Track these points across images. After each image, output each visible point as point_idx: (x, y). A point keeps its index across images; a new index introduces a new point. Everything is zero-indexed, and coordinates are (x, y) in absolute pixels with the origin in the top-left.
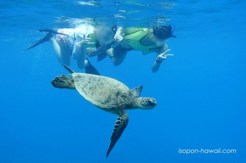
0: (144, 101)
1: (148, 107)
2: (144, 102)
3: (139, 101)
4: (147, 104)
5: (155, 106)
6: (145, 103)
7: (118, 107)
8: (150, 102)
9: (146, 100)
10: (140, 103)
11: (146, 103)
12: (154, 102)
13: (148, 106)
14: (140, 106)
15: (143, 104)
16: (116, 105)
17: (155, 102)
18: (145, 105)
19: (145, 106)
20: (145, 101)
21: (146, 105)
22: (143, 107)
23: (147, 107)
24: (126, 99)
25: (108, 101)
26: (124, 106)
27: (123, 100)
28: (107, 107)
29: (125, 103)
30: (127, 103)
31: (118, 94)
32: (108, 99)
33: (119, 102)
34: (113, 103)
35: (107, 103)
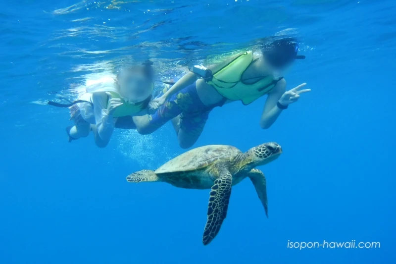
0: (260, 150)
1: (270, 156)
2: (262, 151)
3: (253, 153)
4: (267, 152)
5: (281, 152)
6: (263, 153)
8: (270, 148)
9: (264, 147)
10: (254, 155)
11: (265, 152)
12: (277, 147)
13: (268, 155)
14: (257, 159)
15: (260, 154)
16: (205, 160)
17: (278, 146)
18: (264, 155)
19: (265, 157)
20: (262, 149)
21: (266, 154)
22: (261, 159)
23: (268, 157)
24: (222, 153)
25: (192, 162)
26: (219, 160)
27: (216, 155)
28: (191, 167)
29: (221, 157)
30: (225, 157)
31: (208, 150)
32: (193, 159)
33: (210, 157)
34: (199, 161)
35: (191, 163)
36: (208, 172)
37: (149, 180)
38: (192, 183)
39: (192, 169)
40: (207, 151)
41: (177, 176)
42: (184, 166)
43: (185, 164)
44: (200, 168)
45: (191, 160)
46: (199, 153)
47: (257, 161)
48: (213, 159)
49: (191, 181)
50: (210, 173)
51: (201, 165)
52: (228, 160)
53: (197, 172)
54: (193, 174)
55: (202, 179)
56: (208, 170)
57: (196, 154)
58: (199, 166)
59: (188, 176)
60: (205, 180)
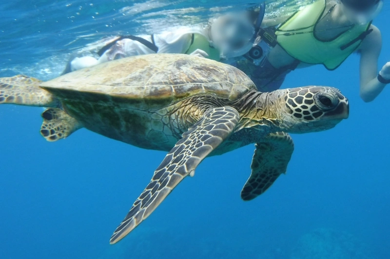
0: (300, 100)
2: (303, 104)
3: (283, 102)
4: (313, 109)
5: (345, 114)
6: (304, 107)
7: (179, 91)
8: (324, 100)
9: (309, 96)
10: (284, 108)
11: (310, 106)
12: (341, 101)
13: (316, 115)
14: (288, 118)
15: (298, 110)
16: (171, 84)
17: (344, 101)
18: (305, 113)
19: (306, 118)
20: (305, 98)
21: (311, 113)
22: (297, 121)
23: (315, 120)
24: (214, 77)
25: (138, 79)
26: (204, 90)
27: (200, 77)
28: (131, 90)
29: (210, 85)
30: (219, 88)
31: (184, 63)
32: (142, 73)
33: (184, 78)
34: (156, 81)
35: (135, 83)
36: (170, 113)
37: (24, 102)
38: (123, 129)
39: (131, 96)
40: (179, 65)
41: (91, 104)
42: (113, 85)
43: (118, 80)
44: (153, 97)
45: (138, 74)
46: (159, 63)
47: (286, 122)
48: (189, 85)
49: (123, 123)
50: (173, 116)
51: (157, 93)
52: (223, 95)
53: (142, 106)
54: (131, 108)
55: (150, 126)
56: (171, 107)
57: (154, 64)
58: (151, 94)
59: (117, 110)
60: (157, 129)
